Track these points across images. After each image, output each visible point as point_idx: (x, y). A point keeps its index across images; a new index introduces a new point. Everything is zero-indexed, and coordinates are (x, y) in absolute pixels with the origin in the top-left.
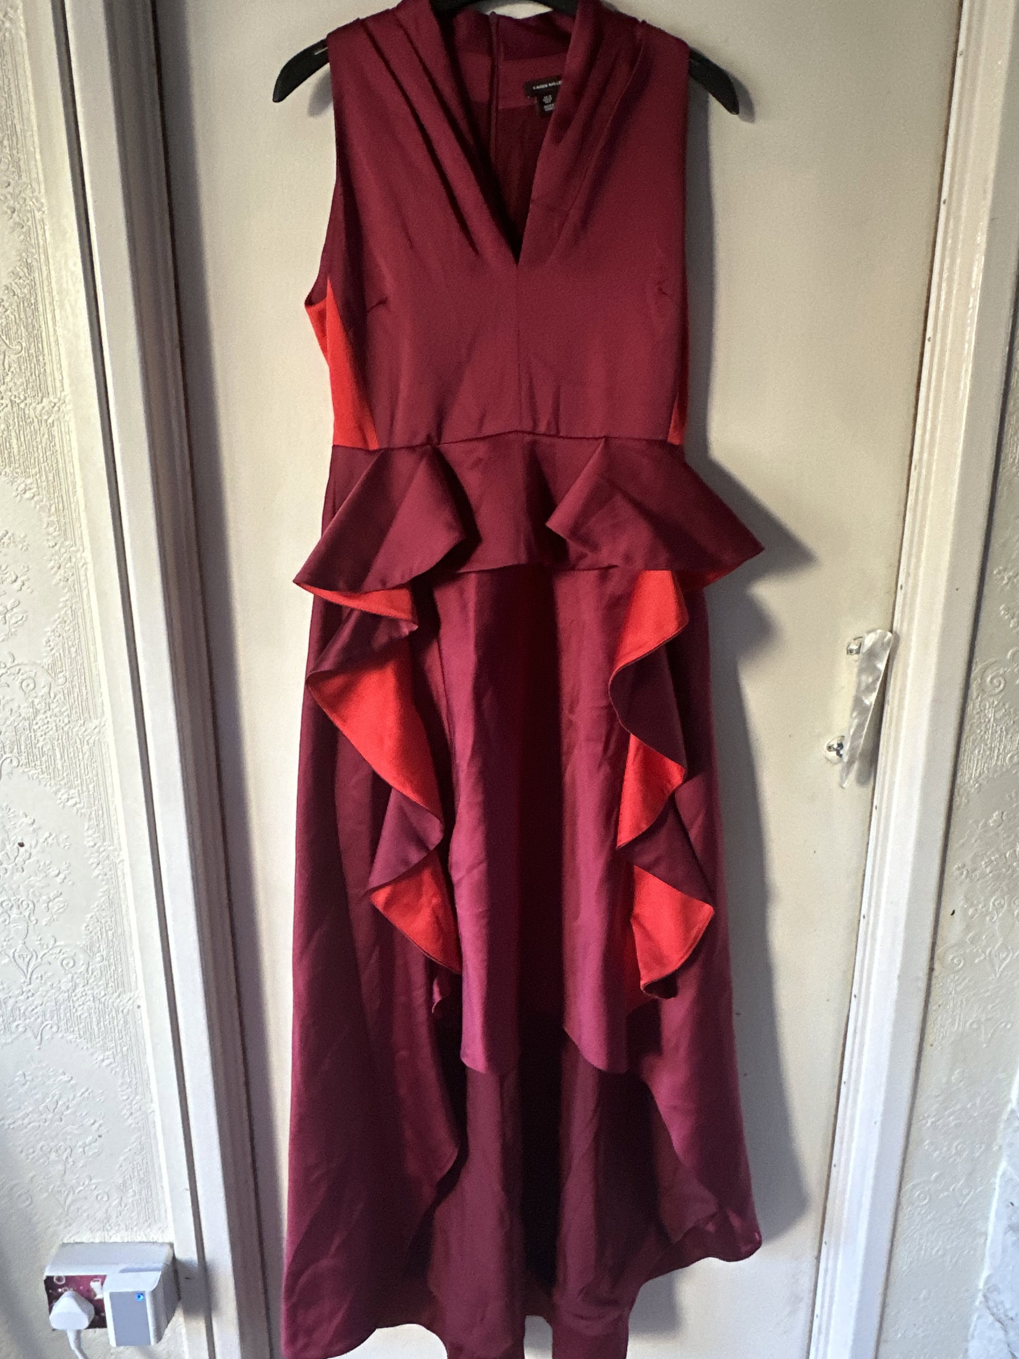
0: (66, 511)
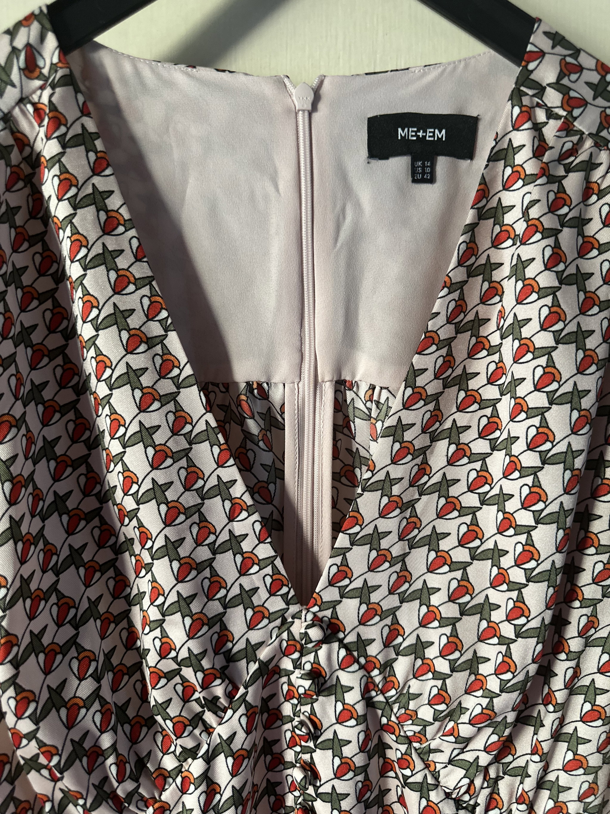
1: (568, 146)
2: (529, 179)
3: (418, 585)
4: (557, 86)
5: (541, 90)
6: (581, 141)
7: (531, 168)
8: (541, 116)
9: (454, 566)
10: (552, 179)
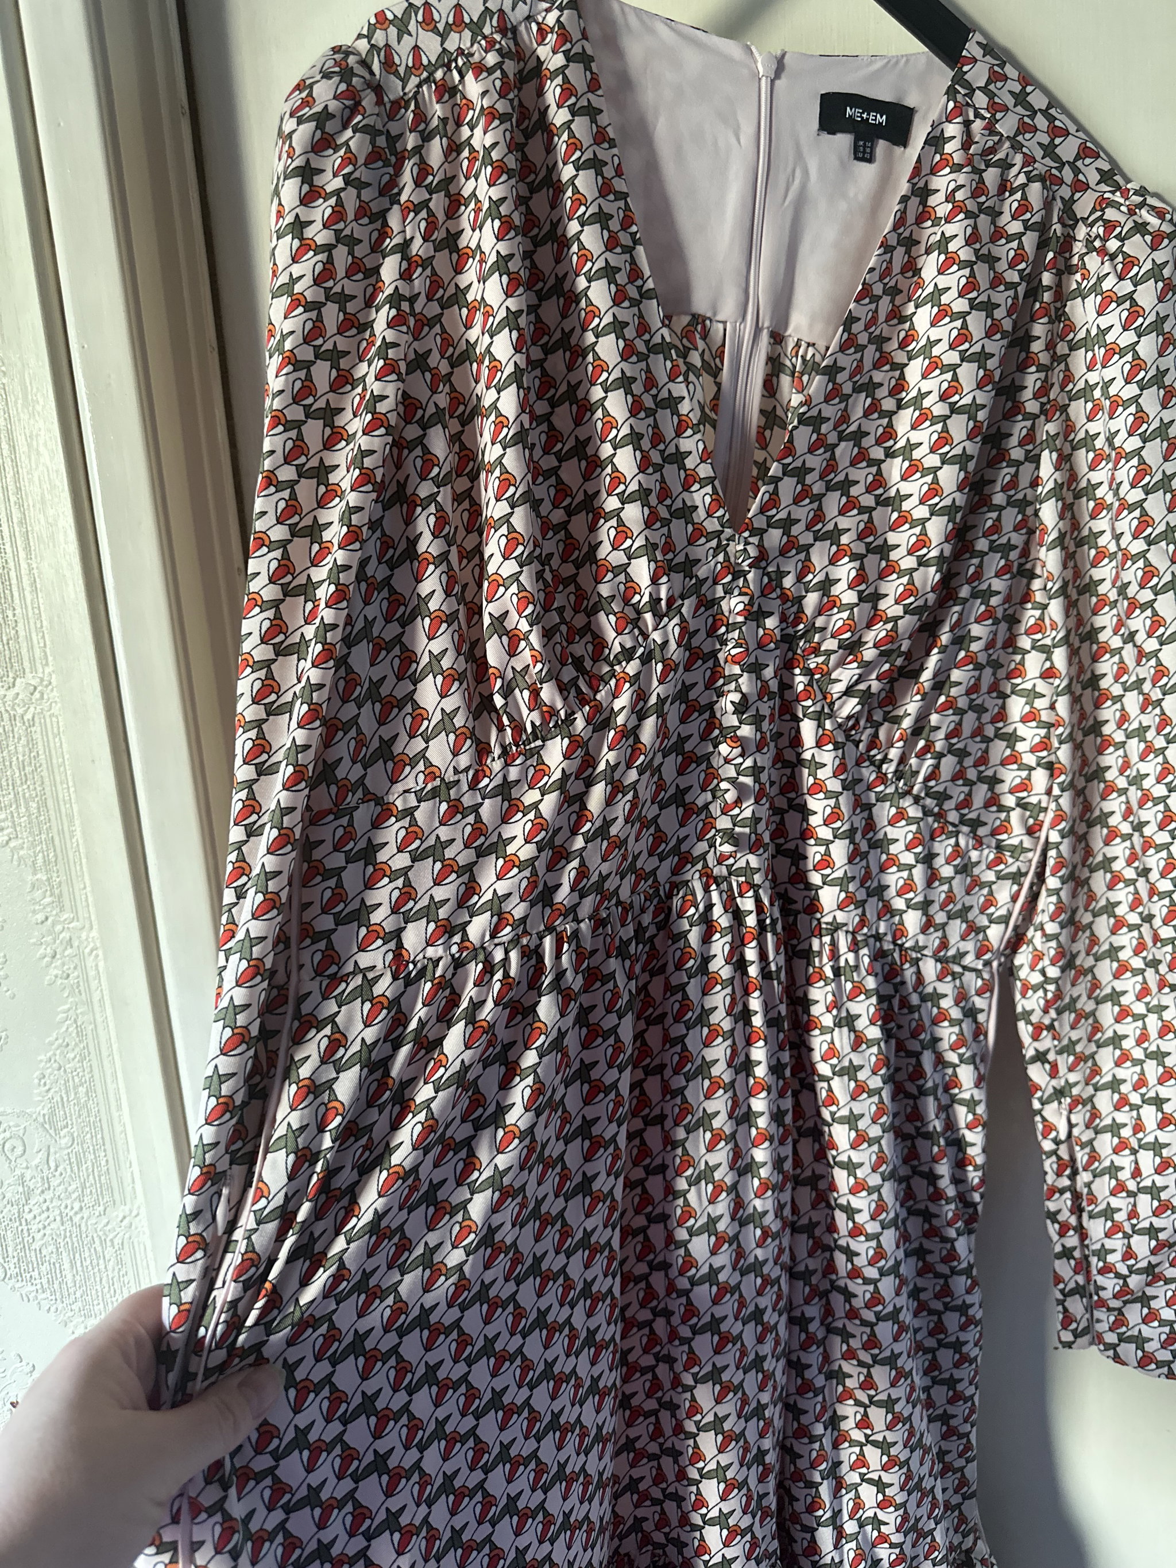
0: (60, 866)
1: (990, 144)
2: (957, 168)
3: (830, 526)
4: (985, 89)
5: (972, 91)
6: (1000, 142)
7: (958, 158)
8: (970, 114)
9: (862, 510)
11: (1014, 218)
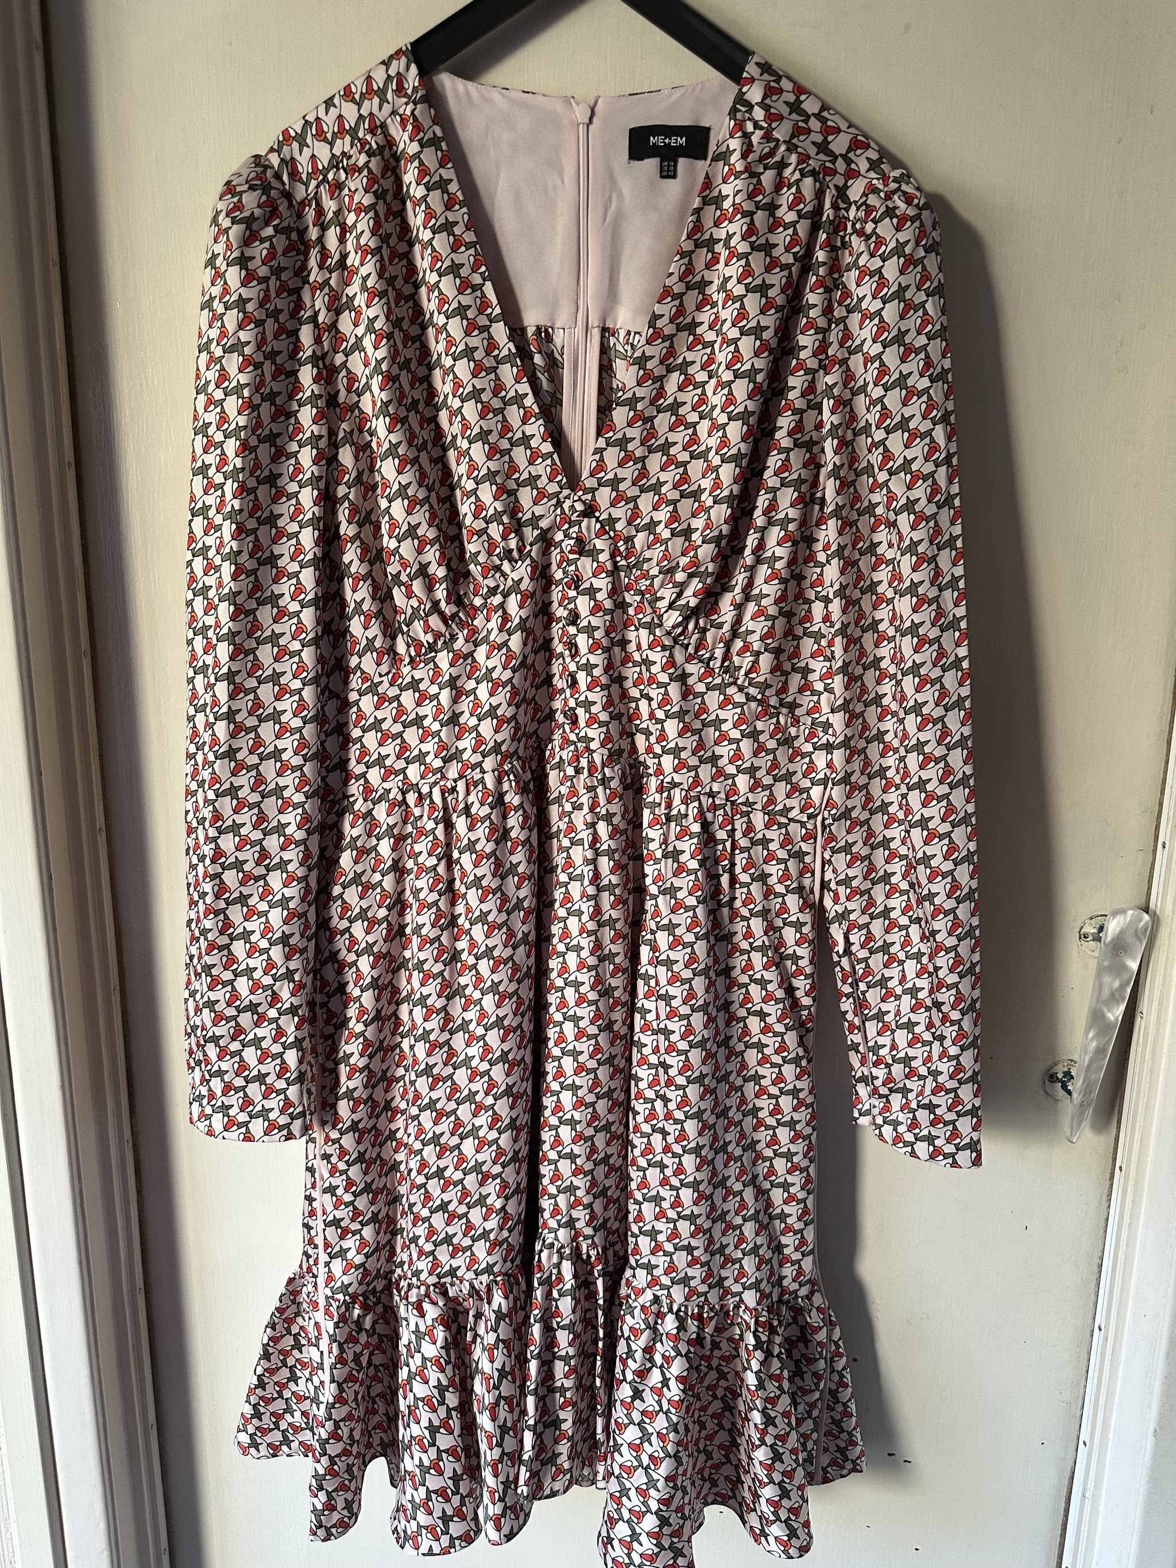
1: (767, 150)
2: (737, 175)
3: (653, 480)
4: (762, 104)
5: (750, 107)
6: (777, 146)
7: (740, 166)
8: (749, 127)
9: (678, 465)
10: (753, 175)
11: (790, 208)
